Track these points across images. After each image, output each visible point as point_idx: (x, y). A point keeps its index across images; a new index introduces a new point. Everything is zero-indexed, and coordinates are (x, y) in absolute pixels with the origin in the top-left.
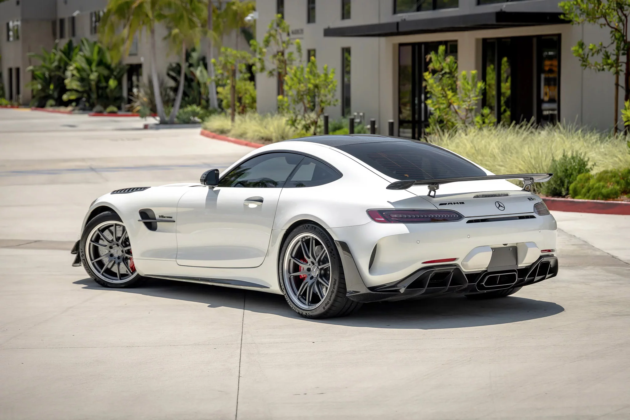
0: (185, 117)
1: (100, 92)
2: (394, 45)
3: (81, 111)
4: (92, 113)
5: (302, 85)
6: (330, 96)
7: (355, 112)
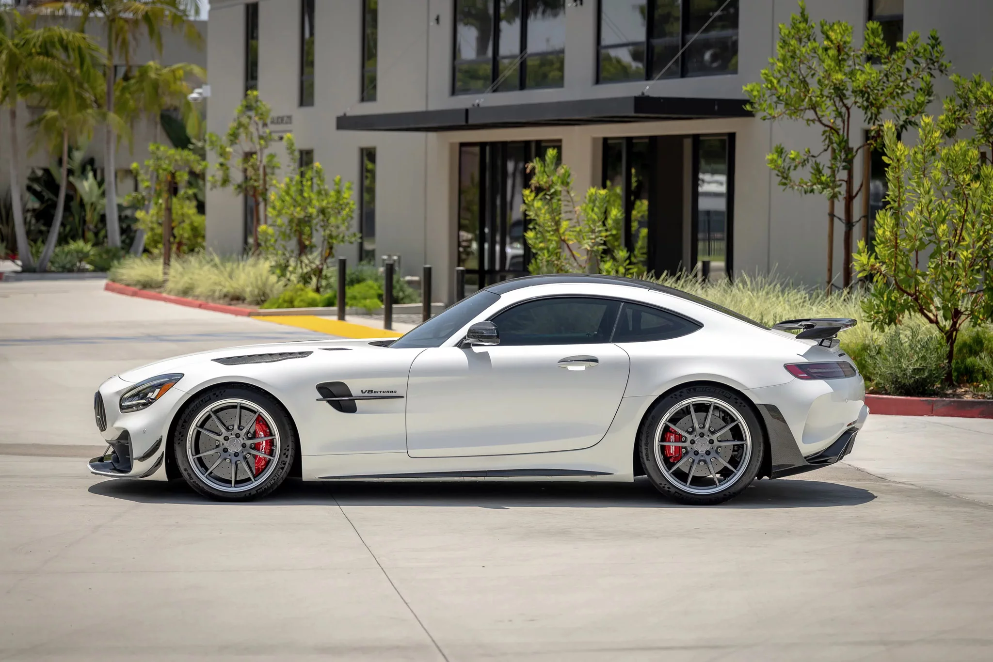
0: (64, 260)
2: (452, 145)
5: (298, 209)
6: (343, 228)
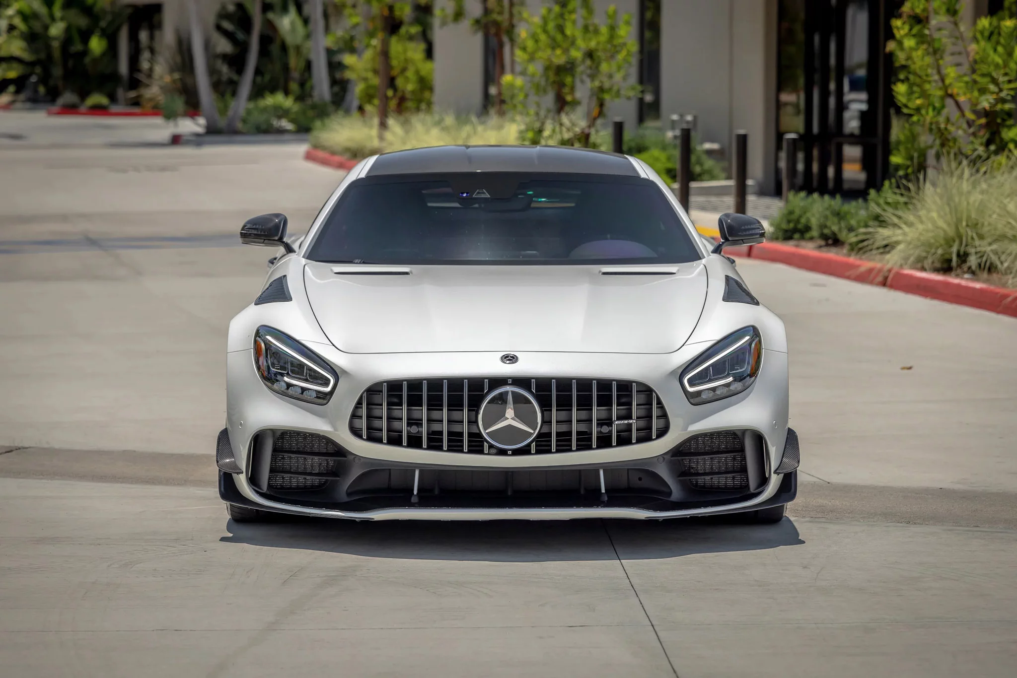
0: (258, 118)
1: (71, 63)
3: (28, 105)
4: (55, 108)
5: (558, 52)
6: (618, 77)
7: (674, 113)
